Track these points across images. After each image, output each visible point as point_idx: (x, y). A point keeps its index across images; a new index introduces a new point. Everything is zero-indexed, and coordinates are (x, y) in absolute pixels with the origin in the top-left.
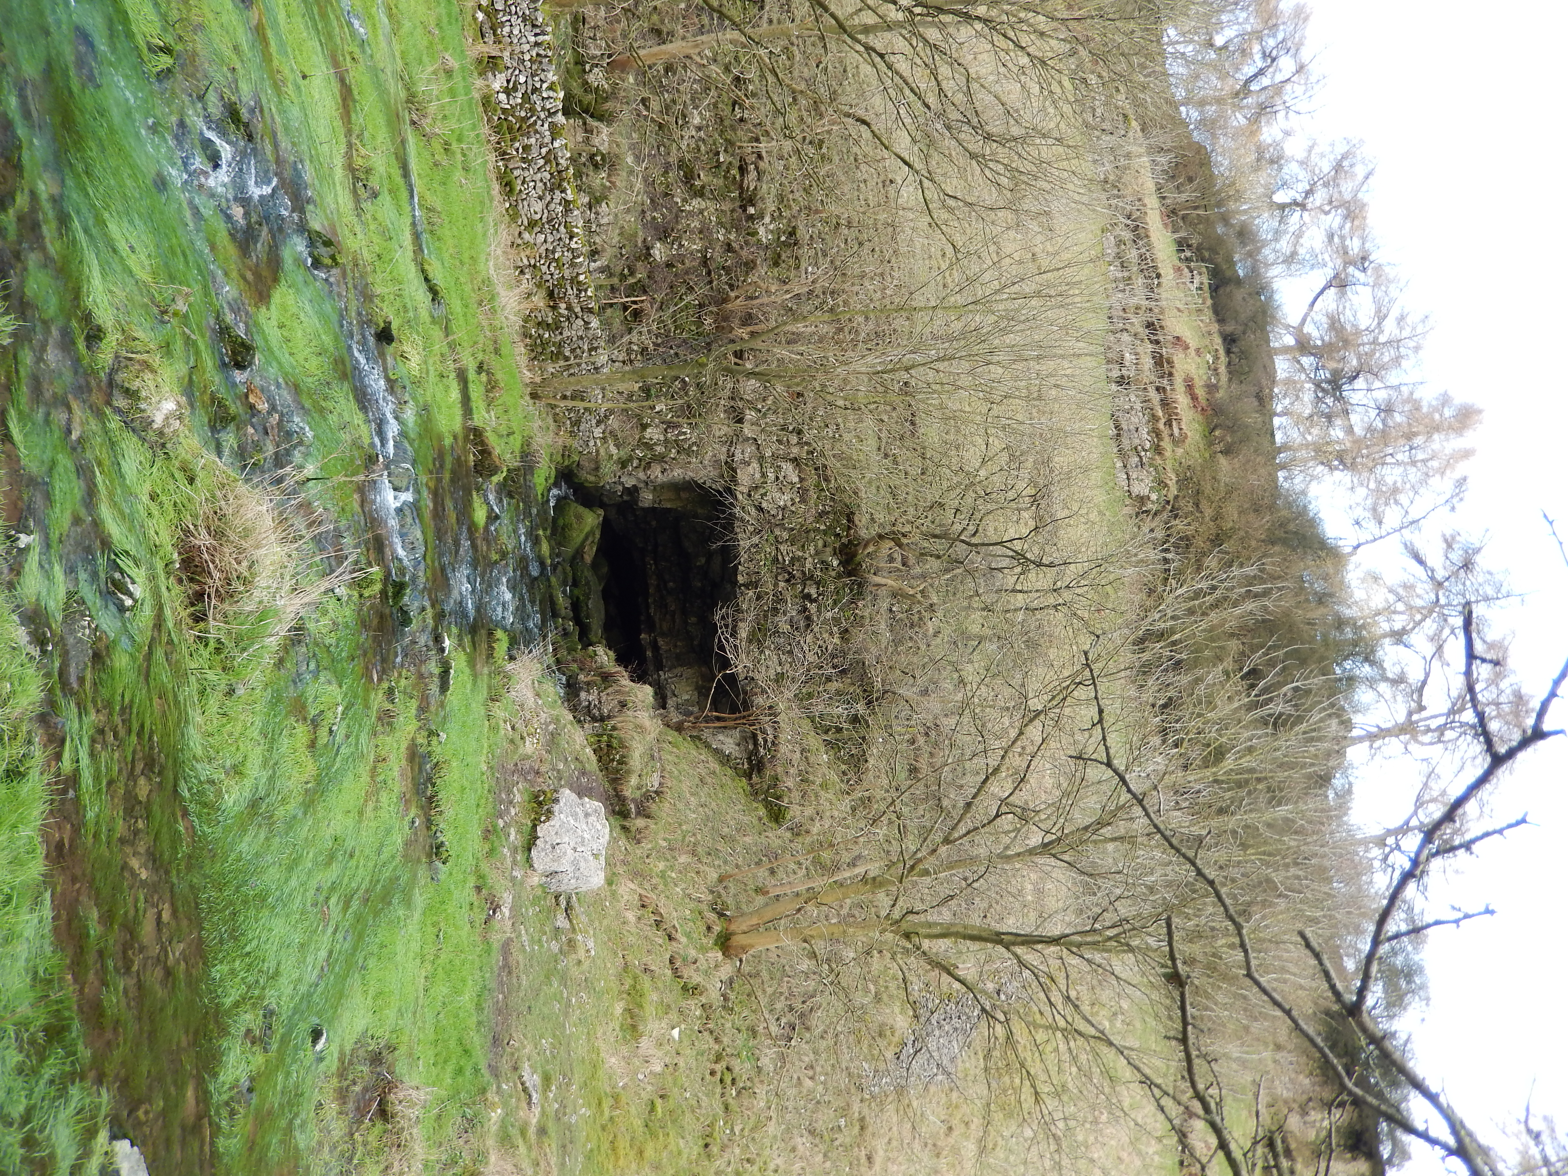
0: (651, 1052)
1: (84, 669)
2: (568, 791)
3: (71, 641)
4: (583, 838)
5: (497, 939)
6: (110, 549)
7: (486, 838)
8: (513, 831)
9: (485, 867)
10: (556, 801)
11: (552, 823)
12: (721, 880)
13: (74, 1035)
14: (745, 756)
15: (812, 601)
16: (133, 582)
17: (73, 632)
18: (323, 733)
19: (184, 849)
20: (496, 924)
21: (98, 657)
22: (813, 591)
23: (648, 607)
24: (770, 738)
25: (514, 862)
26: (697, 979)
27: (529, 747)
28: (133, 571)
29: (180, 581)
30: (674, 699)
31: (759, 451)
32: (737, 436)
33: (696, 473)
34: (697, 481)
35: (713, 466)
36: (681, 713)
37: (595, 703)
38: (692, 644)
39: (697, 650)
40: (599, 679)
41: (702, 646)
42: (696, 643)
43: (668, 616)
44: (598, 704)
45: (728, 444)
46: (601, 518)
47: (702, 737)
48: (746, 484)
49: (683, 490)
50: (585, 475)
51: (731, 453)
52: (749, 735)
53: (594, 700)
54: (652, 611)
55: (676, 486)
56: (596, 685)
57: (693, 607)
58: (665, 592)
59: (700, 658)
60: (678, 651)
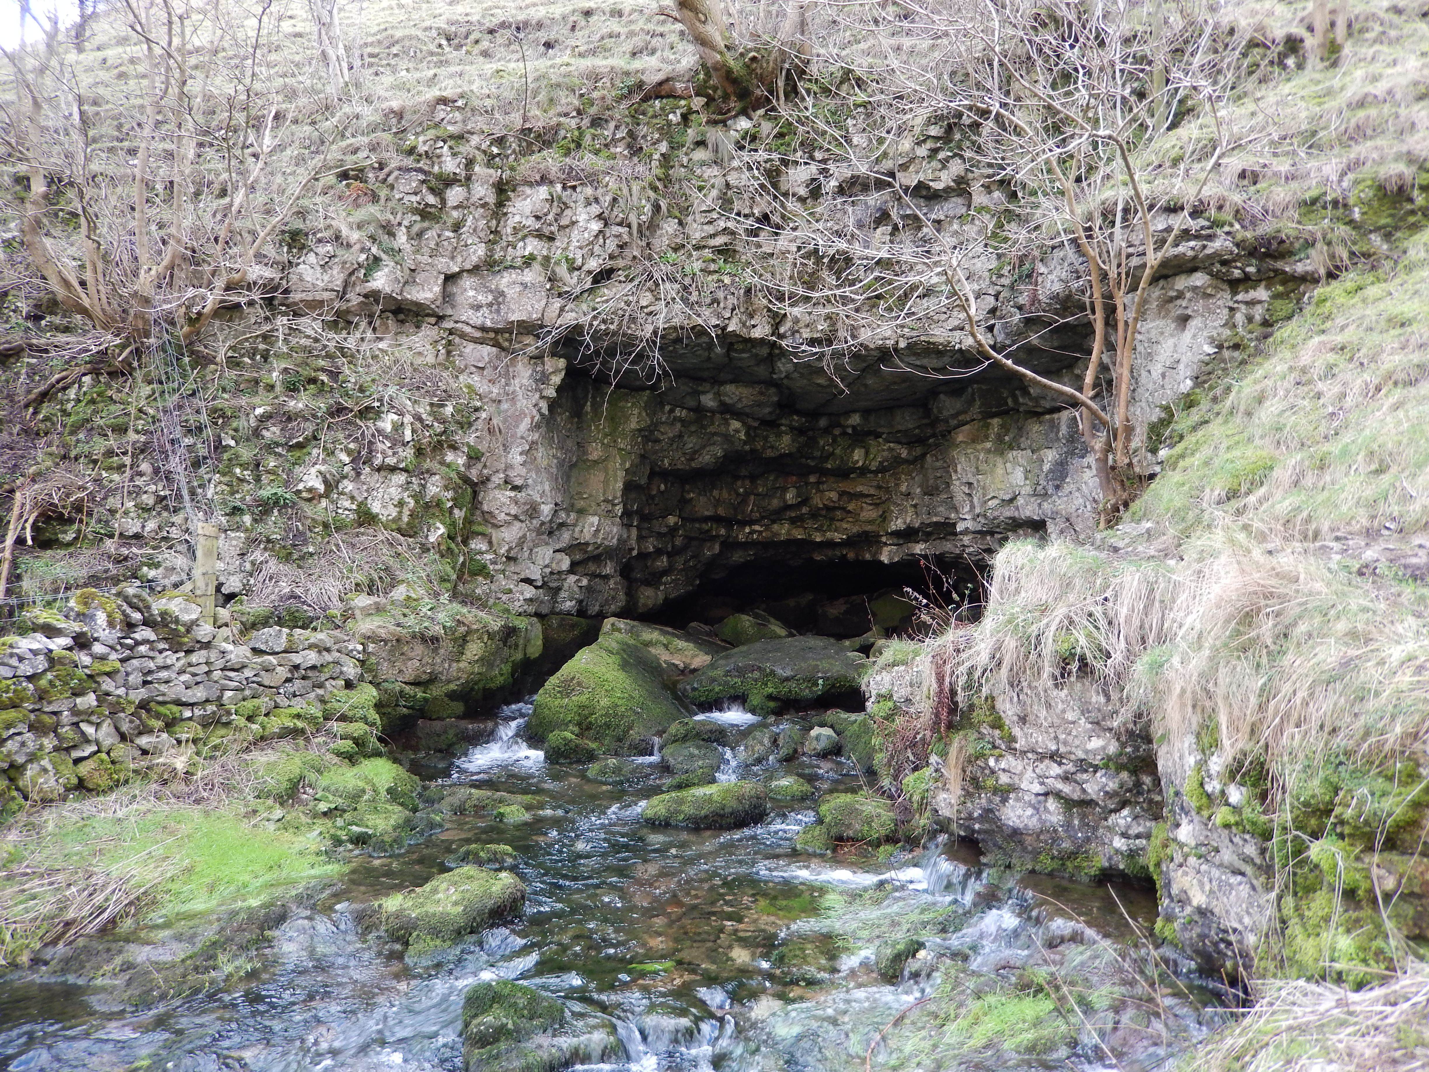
15: (824, 175)
24: (1178, 222)
30: (1020, 501)
31: (475, 270)
32: (441, 318)
33: (522, 414)
34: (542, 415)
35: (508, 376)
36: (1057, 487)
37: (1058, 777)
38: (906, 461)
39: (918, 451)
40: (957, 740)
41: (912, 441)
42: (904, 453)
43: (851, 507)
44: (1060, 764)
45: (457, 340)
46: (622, 624)
47: (1154, 419)
48: (543, 302)
49: (585, 453)
50: (462, 665)
51: (478, 334)
52: (1156, 293)
53: (1042, 778)
54: (838, 537)
55: (572, 466)
56: (981, 755)
57: (833, 454)
58: (805, 510)
59: (937, 445)
60: (918, 490)
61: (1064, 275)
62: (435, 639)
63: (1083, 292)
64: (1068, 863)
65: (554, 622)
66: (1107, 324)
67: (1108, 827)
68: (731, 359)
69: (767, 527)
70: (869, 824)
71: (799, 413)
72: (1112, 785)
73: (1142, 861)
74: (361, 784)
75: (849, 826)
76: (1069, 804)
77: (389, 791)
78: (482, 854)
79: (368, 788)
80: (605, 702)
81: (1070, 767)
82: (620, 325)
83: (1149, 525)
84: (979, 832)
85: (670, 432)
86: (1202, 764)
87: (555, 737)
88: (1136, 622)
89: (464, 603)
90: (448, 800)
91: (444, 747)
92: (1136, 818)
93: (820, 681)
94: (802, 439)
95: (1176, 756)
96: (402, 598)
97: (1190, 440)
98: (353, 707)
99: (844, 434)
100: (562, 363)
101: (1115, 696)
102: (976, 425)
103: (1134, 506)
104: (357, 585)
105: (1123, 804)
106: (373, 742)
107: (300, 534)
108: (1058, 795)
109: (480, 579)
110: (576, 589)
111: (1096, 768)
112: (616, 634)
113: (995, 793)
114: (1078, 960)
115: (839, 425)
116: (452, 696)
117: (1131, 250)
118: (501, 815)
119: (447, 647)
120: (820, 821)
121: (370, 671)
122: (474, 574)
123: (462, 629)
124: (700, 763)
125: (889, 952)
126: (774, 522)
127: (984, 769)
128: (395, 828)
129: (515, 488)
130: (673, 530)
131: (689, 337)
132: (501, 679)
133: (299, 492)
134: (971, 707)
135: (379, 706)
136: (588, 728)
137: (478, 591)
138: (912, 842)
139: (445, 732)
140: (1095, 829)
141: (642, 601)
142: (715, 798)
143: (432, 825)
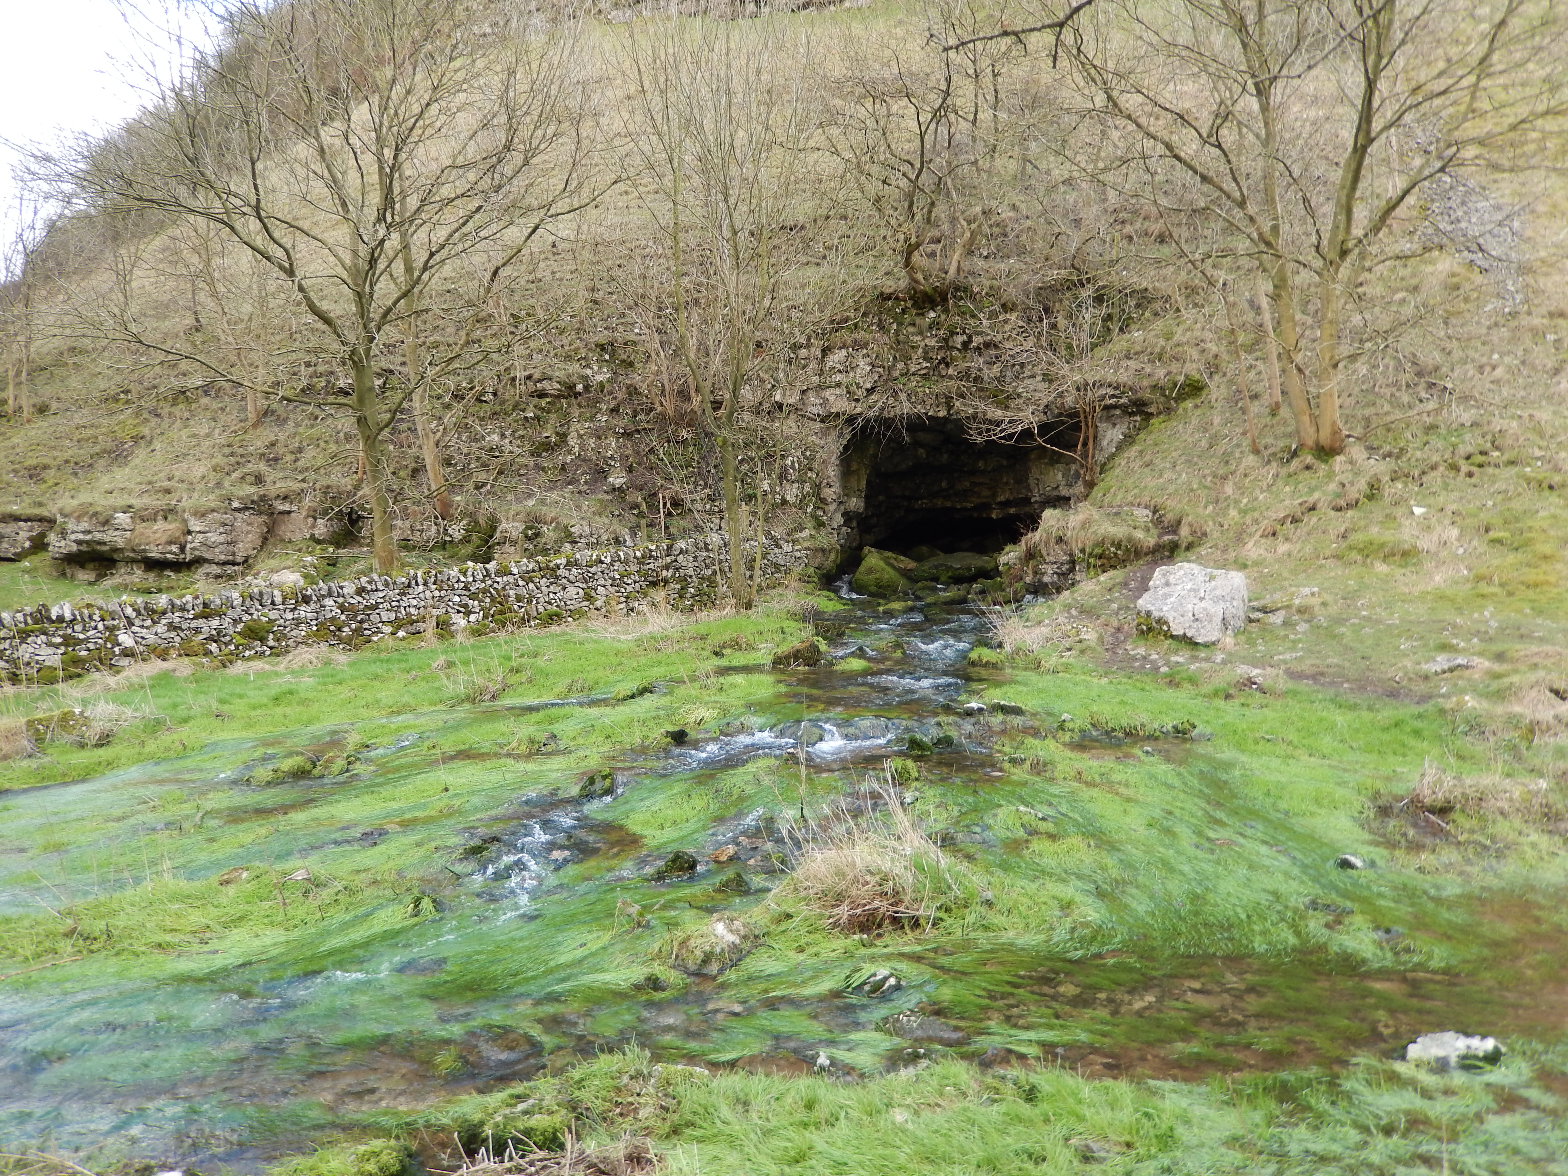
0: (1435, 538)
1: (947, 1025)
2: (1140, 602)
3: (919, 1033)
4: (1190, 590)
5: (1283, 684)
6: (843, 991)
7: (1177, 685)
8: (1174, 659)
9: (1206, 689)
10: (1149, 614)
11: (1171, 619)
12: (1256, 452)
13: (1292, 1078)
14: (1126, 419)
15: (970, 340)
16: (875, 975)
17: (911, 1031)
18: (1043, 826)
19: (1132, 960)
20: (1267, 684)
21: (938, 1013)
22: (960, 339)
23: (965, 509)
24: (1110, 391)
25: (1207, 660)
26: (1362, 484)
27: (1090, 635)
28: (864, 975)
29: (879, 936)
30: (1060, 488)
31: (814, 388)
32: (799, 410)
33: (832, 452)
34: (841, 452)
35: (828, 436)
36: (1076, 482)
40: (1031, 563)
41: (1009, 457)
43: (976, 490)
45: (806, 420)
46: (873, 550)
47: (1103, 461)
48: (845, 403)
50: (828, 562)
51: (816, 418)
52: (1103, 416)
54: (969, 505)
55: (847, 475)
56: (1037, 565)
58: (952, 492)
59: (1022, 459)
60: (1013, 482)
62: (824, 550)
63: (1078, 410)
69: (931, 501)
80: (884, 577)
82: (879, 412)
83: (1087, 505)
93: (973, 570)
96: (809, 534)
97: (1109, 472)
100: (850, 429)
104: (791, 530)
110: (845, 534)
111: (1064, 564)
113: (1041, 575)
116: (823, 575)
119: (826, 554)
121: (810, 560)
123: (831, 547)
126: (934, 498)
129: (830, 487)
131: (912, 418)
134: (1035, 553)
136: (882, 586)
141: (874, 539)
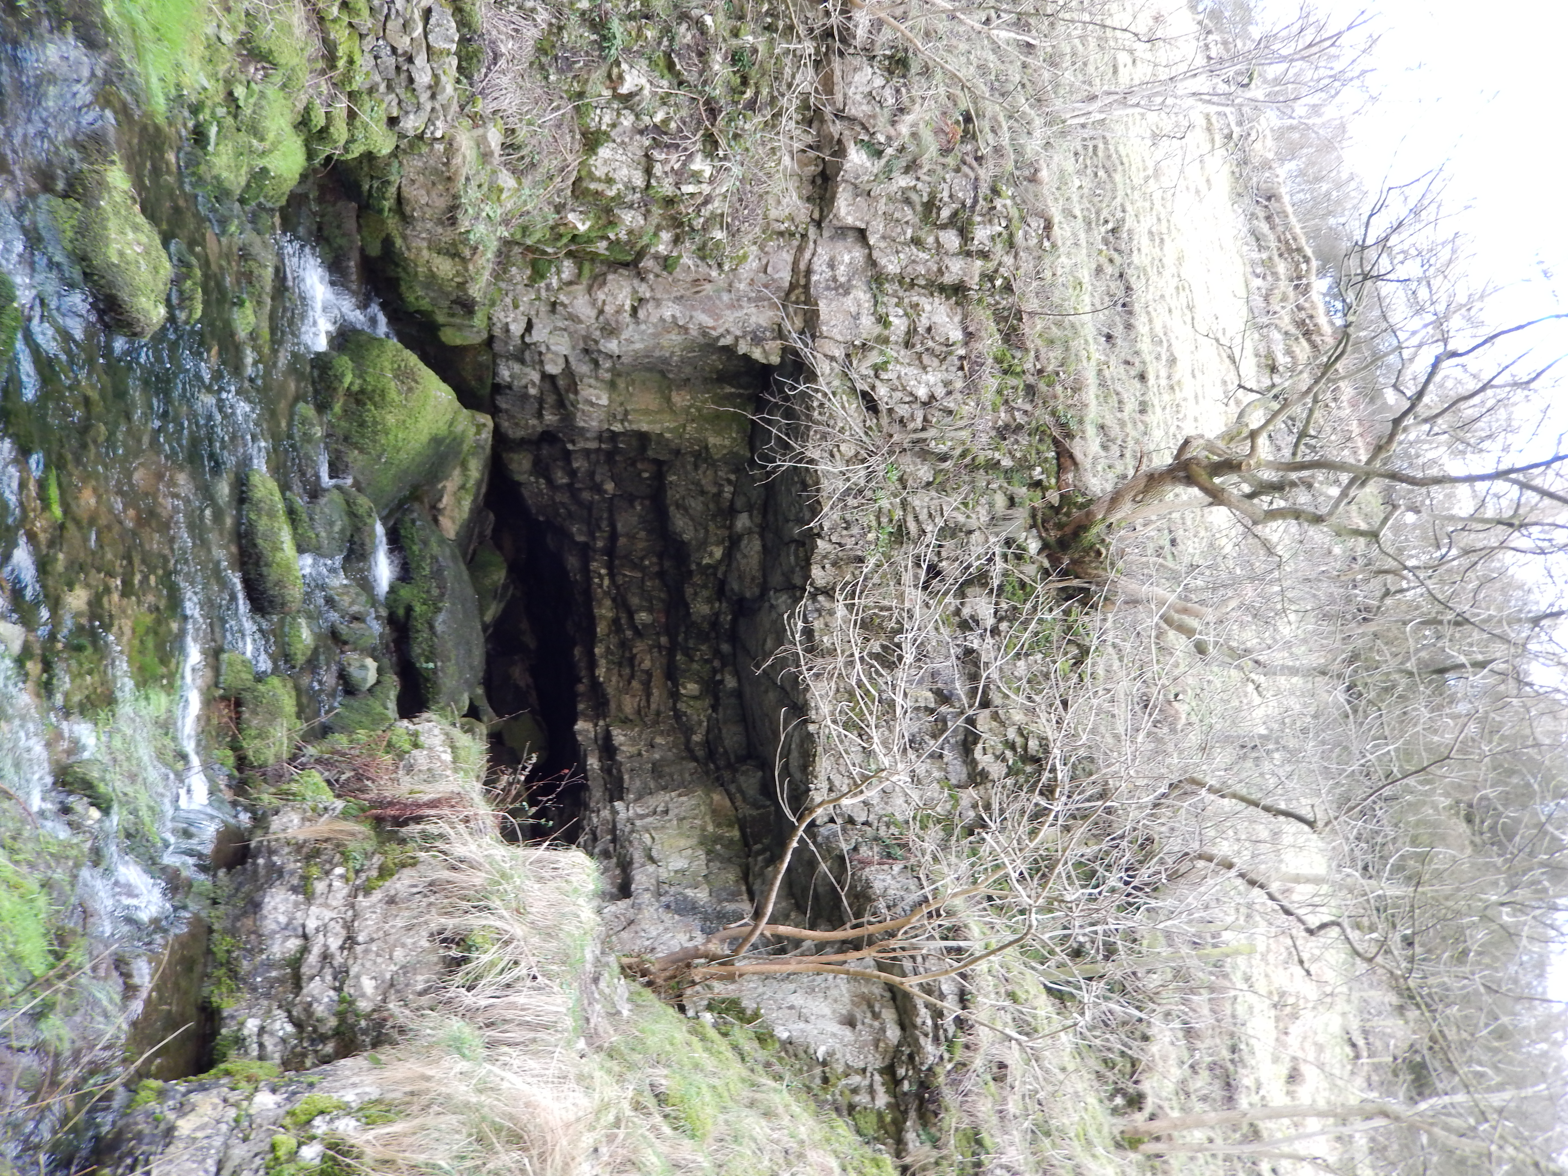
14: (875, 1062)
30: (651, 868)
31: (872, 262)
32: (819, 224)
33: (717, 317)
34: (718, 338)
35: (758, 300)
36: (668, 907)
37: (326, 947)
38: (688, 741)
39: (700, 753)
40: (363, 829)
41: (711, 746)
42: (697, 738)
43: (635, 684)
44: (342, 948)
45: (795, 243)
46: (486, 435)
47: (745, 1003)
48: (839, 338)
49: (679, 388)
50: (425, 253)
51: (802, 266)
52: (877, 990)
53: (323, 929)
54: (601, 672)
55: (663, 373)
56: (346, 858)
57: (692, 660)
58: (629, 634)
59: (707, 773)
60: (657, 756)
61: (891, 892)
62: (453, 221)
63: (874, 914)
64: (223, 970)
65: (484, 358)
66: (844, 942)
67: (269, 1011)
68: (787, 544)
69: (607, 594)
70: (259, 736)
71: (734, 621)
72: (319, 1010)
73: (232, 1053)
74: (271, 136)
75: (254, 713)
76: (295, 963)
77: (264, 171)
78: (189, 283)
79: (267, 145)
80: (391, 420)
81: (338, 960)
82: (818, 423)
83: (626, 1013)
84: (255, 864)
85: (706, 481)
86: (346, 1110)
87: (345, 365)
88: (509, 1015)
89: (499, 253)
90: (257, 240)
91: (326, 233)
92: (283, 1041)
93: (431, 665)
94: (706, 626)
95: (356, 1079)
96: (500, 183)
97: (722, 1045)
98: (366, 126)
99: (715, 671)
100: (775, 360)
101: (425, 1000)
102: (731, 813)
103: (648, 993)
104: (513, 131)
105: (298, 1025)
106: (324, 151)
107: (570, 65)
108: (305, 950)
109: (529, 272)
110: (524, 382)
111: (339, 989)
112: (473, 430)
113: (302, 878)
114: (101, 996)
115: (724, 665)
116: (388, 242)
117: (919, 959)
118: (241, 304)
119: (446, 236)
120: (260, 678)
121: (411, 145)
122: (534, 264)
123: (467, 253)
124: (323, 534)
125: (94, 774)
126: (614, 600)
127: (330, 862)
128: (217, 178)
129: (634, 311)
130: (598, 488)
131: (809, 498)
132: (411, 298)
133: (618, 64)
134: (403, 841)
135: (369, 156)
136: (358, 402)
137: (514, 270)
138: (240, 787)
139: (344, 235)
140: (267, 996)
141: (516, 457)
142: (279, 555)
143: (223, 222)
